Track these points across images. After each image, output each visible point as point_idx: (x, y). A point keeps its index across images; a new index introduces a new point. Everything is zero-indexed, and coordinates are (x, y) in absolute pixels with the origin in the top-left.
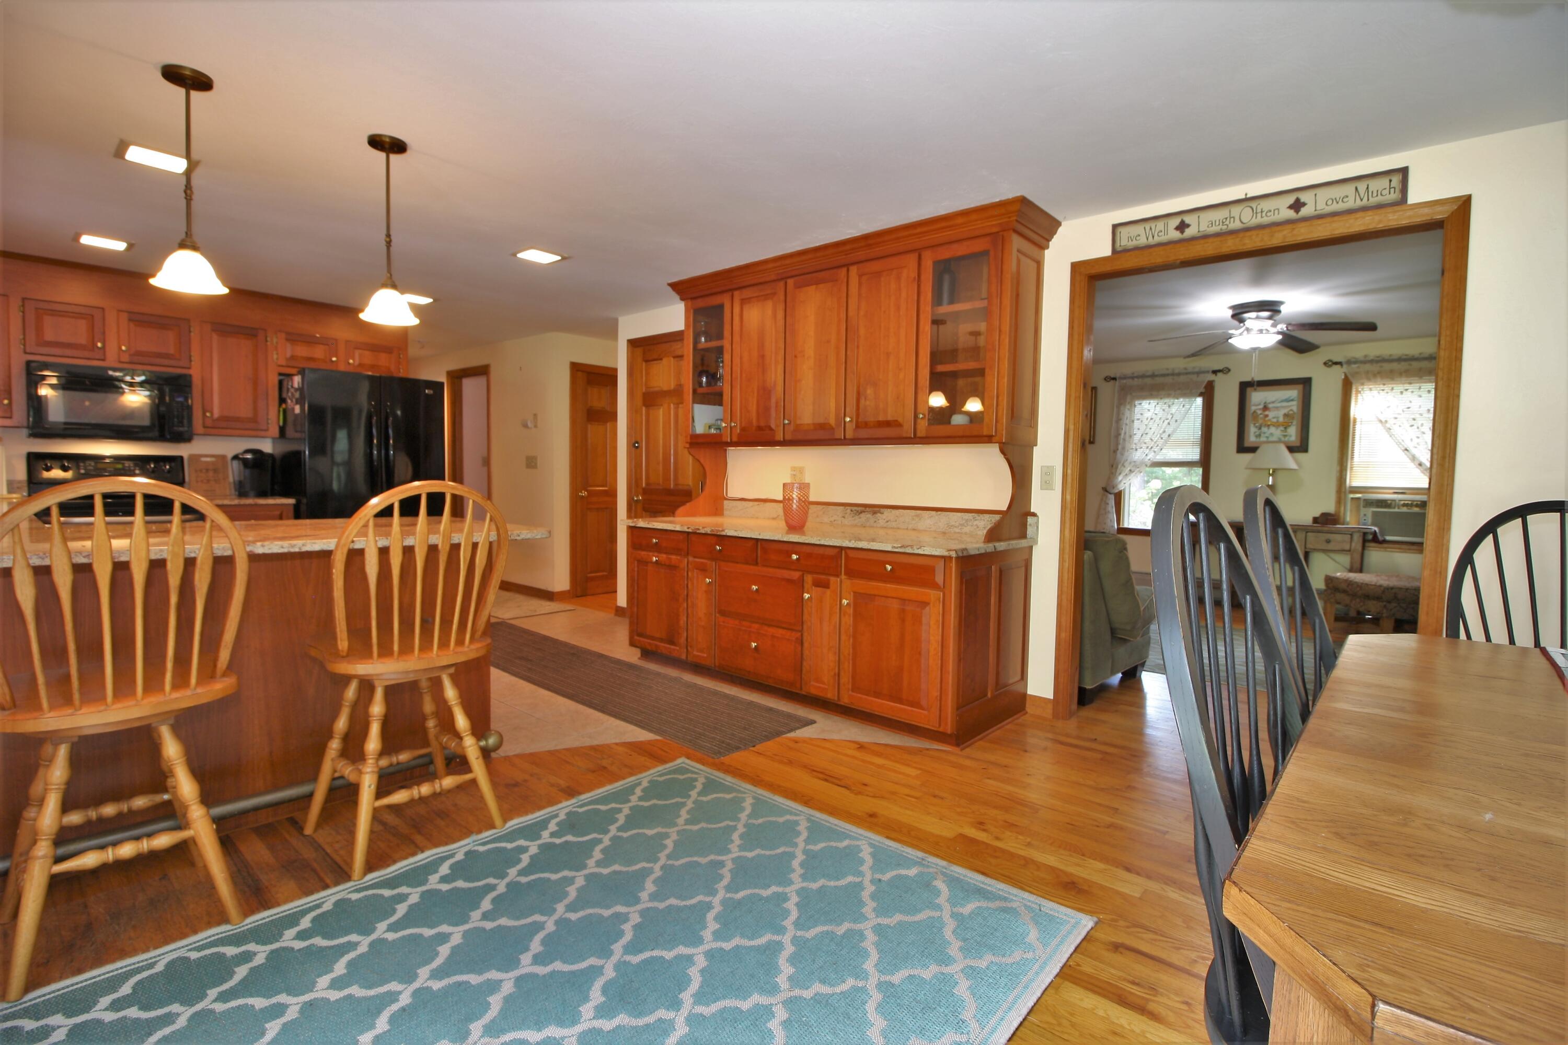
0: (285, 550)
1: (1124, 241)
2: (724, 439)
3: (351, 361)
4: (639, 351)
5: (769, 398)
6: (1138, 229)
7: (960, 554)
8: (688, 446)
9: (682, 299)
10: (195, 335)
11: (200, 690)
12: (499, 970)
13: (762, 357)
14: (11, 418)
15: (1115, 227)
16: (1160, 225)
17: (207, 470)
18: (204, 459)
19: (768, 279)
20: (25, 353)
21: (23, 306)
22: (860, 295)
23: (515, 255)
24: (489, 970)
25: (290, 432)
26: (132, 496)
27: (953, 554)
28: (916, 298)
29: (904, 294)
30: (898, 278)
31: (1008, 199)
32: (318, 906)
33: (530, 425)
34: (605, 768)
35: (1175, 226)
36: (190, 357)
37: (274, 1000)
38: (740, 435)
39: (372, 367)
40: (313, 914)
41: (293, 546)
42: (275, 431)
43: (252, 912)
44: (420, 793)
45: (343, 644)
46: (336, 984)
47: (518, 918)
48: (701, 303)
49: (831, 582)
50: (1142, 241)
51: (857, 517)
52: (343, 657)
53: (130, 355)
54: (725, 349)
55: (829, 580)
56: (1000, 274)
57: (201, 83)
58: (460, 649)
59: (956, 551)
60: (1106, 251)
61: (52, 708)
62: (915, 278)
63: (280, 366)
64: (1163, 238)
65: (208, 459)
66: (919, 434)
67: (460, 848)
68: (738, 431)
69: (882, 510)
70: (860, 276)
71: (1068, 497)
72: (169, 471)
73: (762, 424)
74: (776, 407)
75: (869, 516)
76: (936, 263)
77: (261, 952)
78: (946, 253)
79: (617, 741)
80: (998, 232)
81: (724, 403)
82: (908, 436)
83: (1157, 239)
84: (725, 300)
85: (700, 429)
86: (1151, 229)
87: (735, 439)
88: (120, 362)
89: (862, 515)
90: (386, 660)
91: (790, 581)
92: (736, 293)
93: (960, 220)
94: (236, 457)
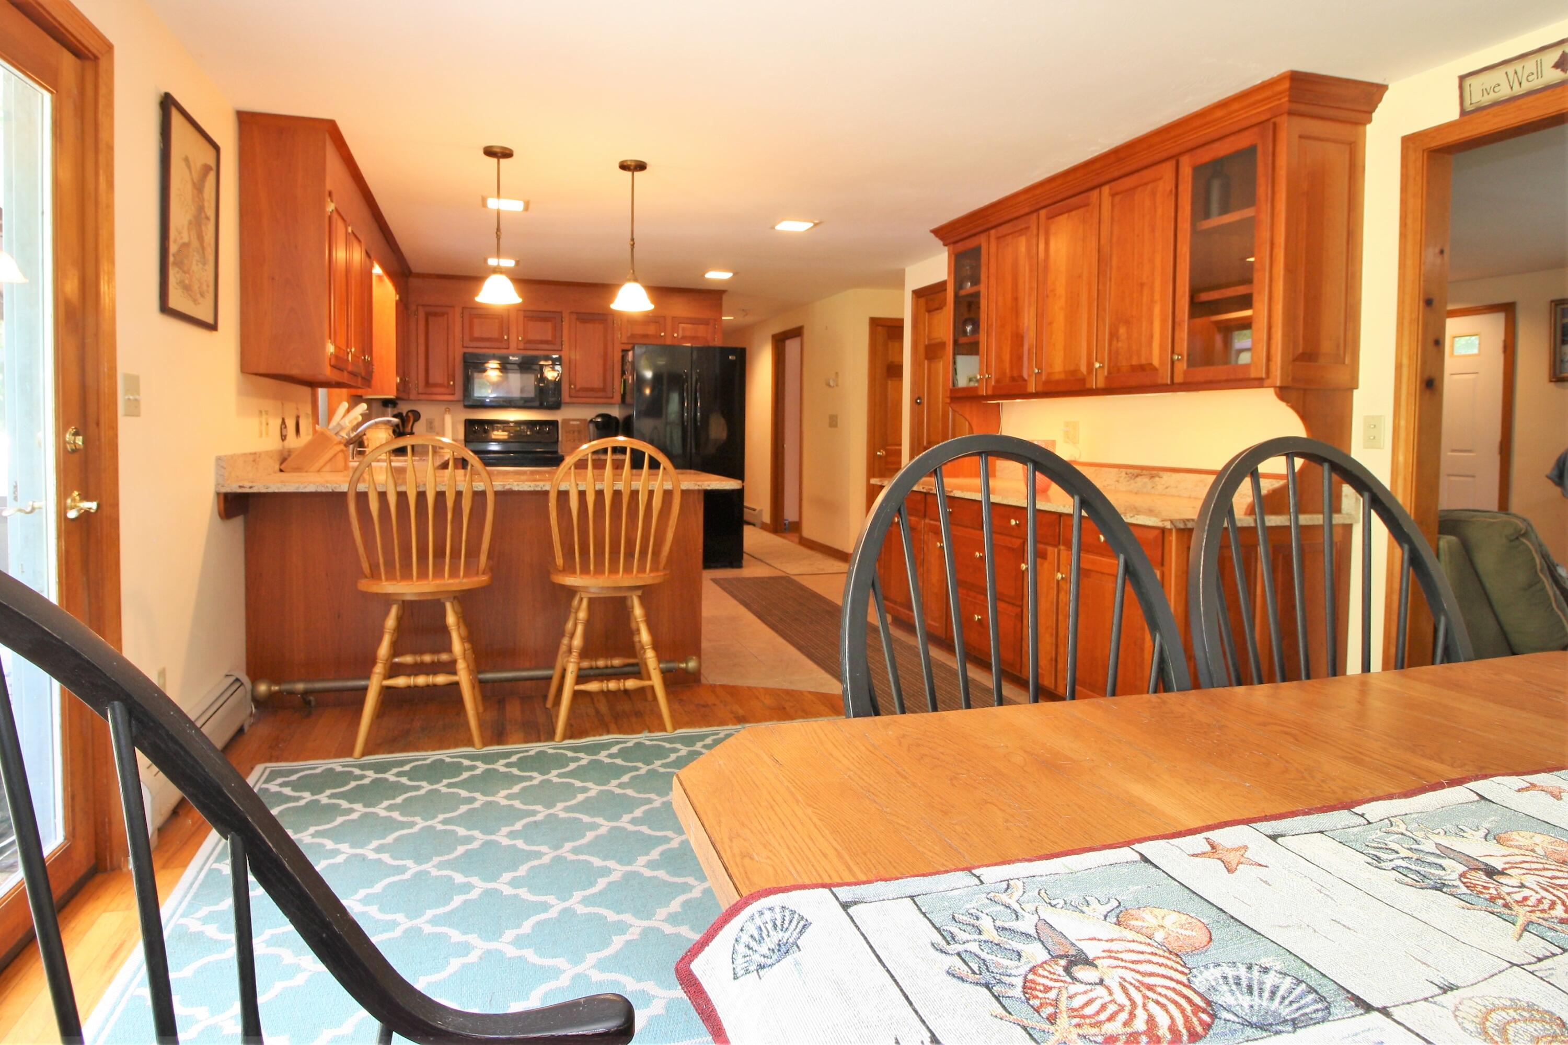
0: (532, 489)
1: (1478, 95)
2: (980, 393)
3: (676, 335)
4: (922, 301)
5: (1022, 345)
6: (1498, 76)
7: (1181, 526)
8: (948, 400)
9: (945, 245)
10: (565, 324)
11: (465, 580)
12: (605, 819)
13: (1016, 299)
14: (453, 394)
15: (1462, 79)
16: (1530, 65)
17: (574, 432)
18: (572, 423)
19: (1022, 212)
20: (463, 347)
21: (463, 313)
22: (1112, 218)
23: (773, 228)
24: (599, 816)
25: (629, 399)
26: (427, 446)
27: (1168, 525)
28: (1173, 214)
29: (1159, 212)
30: (1153, 194)
31: (1272, 78)
32: (527, 751)
33: (832, 383)
34: (784, 708)
35: (1553, 63)
36: (562, 341)
37: (472, 795)
38: (994, 388)
39: (693, 338)
40: (522, 755)
41: (536, 486)
42: (618, 398)
43: (491, 744)
44: (607, 686)
45: (560, 561)
46: (508, 797)
47: (639, 792)
48: (961, 247)
49: (1049, 553)
50: (1504, 92)
51: (1132, 481)
52: (560, 571)
53: (525, 343)
54: (981, 294)
55: (1046, 550)
56: (1270, 172)
57: (506, 154)
58: (640, 575)
59: (1172, 521)
60: (1453, 114)
61: (387, 579)
62: (1171, 191)
63: (623, 343)
64: (1537, 83)
65: (575, 423)
66: (1176, 380)
67: (632, 739)
68: (993, 383)
69: (1161, 473)
70: (1113, 195)
71: (1401, 458)
72: (548, 433)
73: (1015, 375)
74: (1029, 354)
75: (1145, 480)
76: (1198, 170)
77: (481, 767)
78: (1206, 156)
79: (812, 690)
80: (1268, 120)
81: (981, 352)
82: (1164, 382)
83: (1526, 86)
84: (982, 240)
85: (962, 382)
86: (1516, 73)
87: (990, 393)
88: (518, 349)
89: (1139, 479)
90: (584, 576)
91: (1011, 550)
92: (993, 232)
93: (1219, 114)
94: (591, 421)
